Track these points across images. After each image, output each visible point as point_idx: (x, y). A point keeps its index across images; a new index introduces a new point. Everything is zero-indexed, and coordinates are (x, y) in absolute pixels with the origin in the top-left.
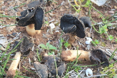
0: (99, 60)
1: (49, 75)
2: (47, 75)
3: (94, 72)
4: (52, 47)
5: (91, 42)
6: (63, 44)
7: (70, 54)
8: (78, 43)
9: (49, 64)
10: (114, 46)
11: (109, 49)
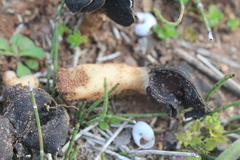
0: (175, 102)
1: (15, 151)
2: (11, 154)
3: (159, 129)
4: (29, 48)
5: (152, 29)
6: (65, 35)
7: (83, 79)
8: (112, 31)
9: (18, 115)
10: (222, 40)
11: (209, 49)
